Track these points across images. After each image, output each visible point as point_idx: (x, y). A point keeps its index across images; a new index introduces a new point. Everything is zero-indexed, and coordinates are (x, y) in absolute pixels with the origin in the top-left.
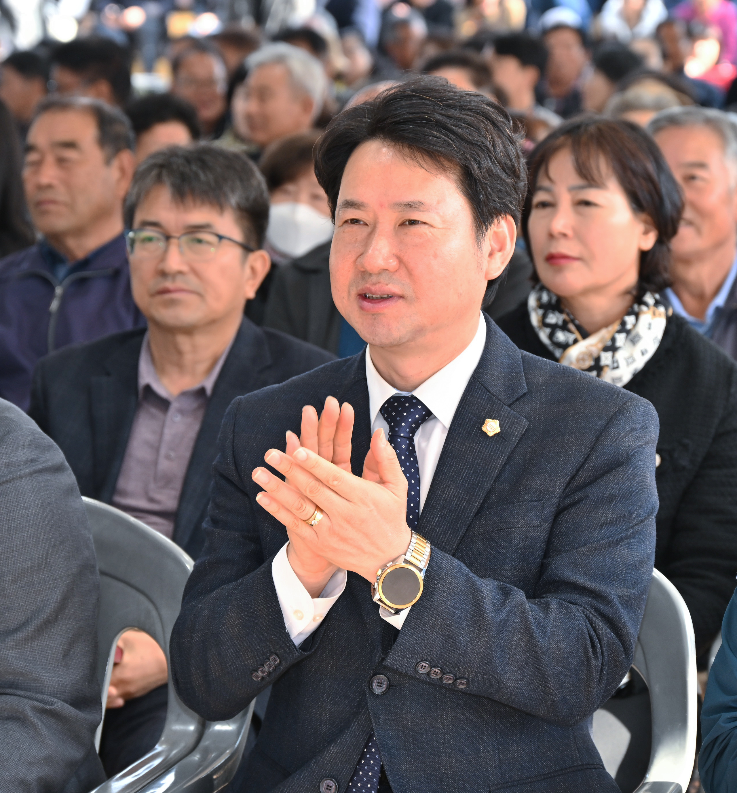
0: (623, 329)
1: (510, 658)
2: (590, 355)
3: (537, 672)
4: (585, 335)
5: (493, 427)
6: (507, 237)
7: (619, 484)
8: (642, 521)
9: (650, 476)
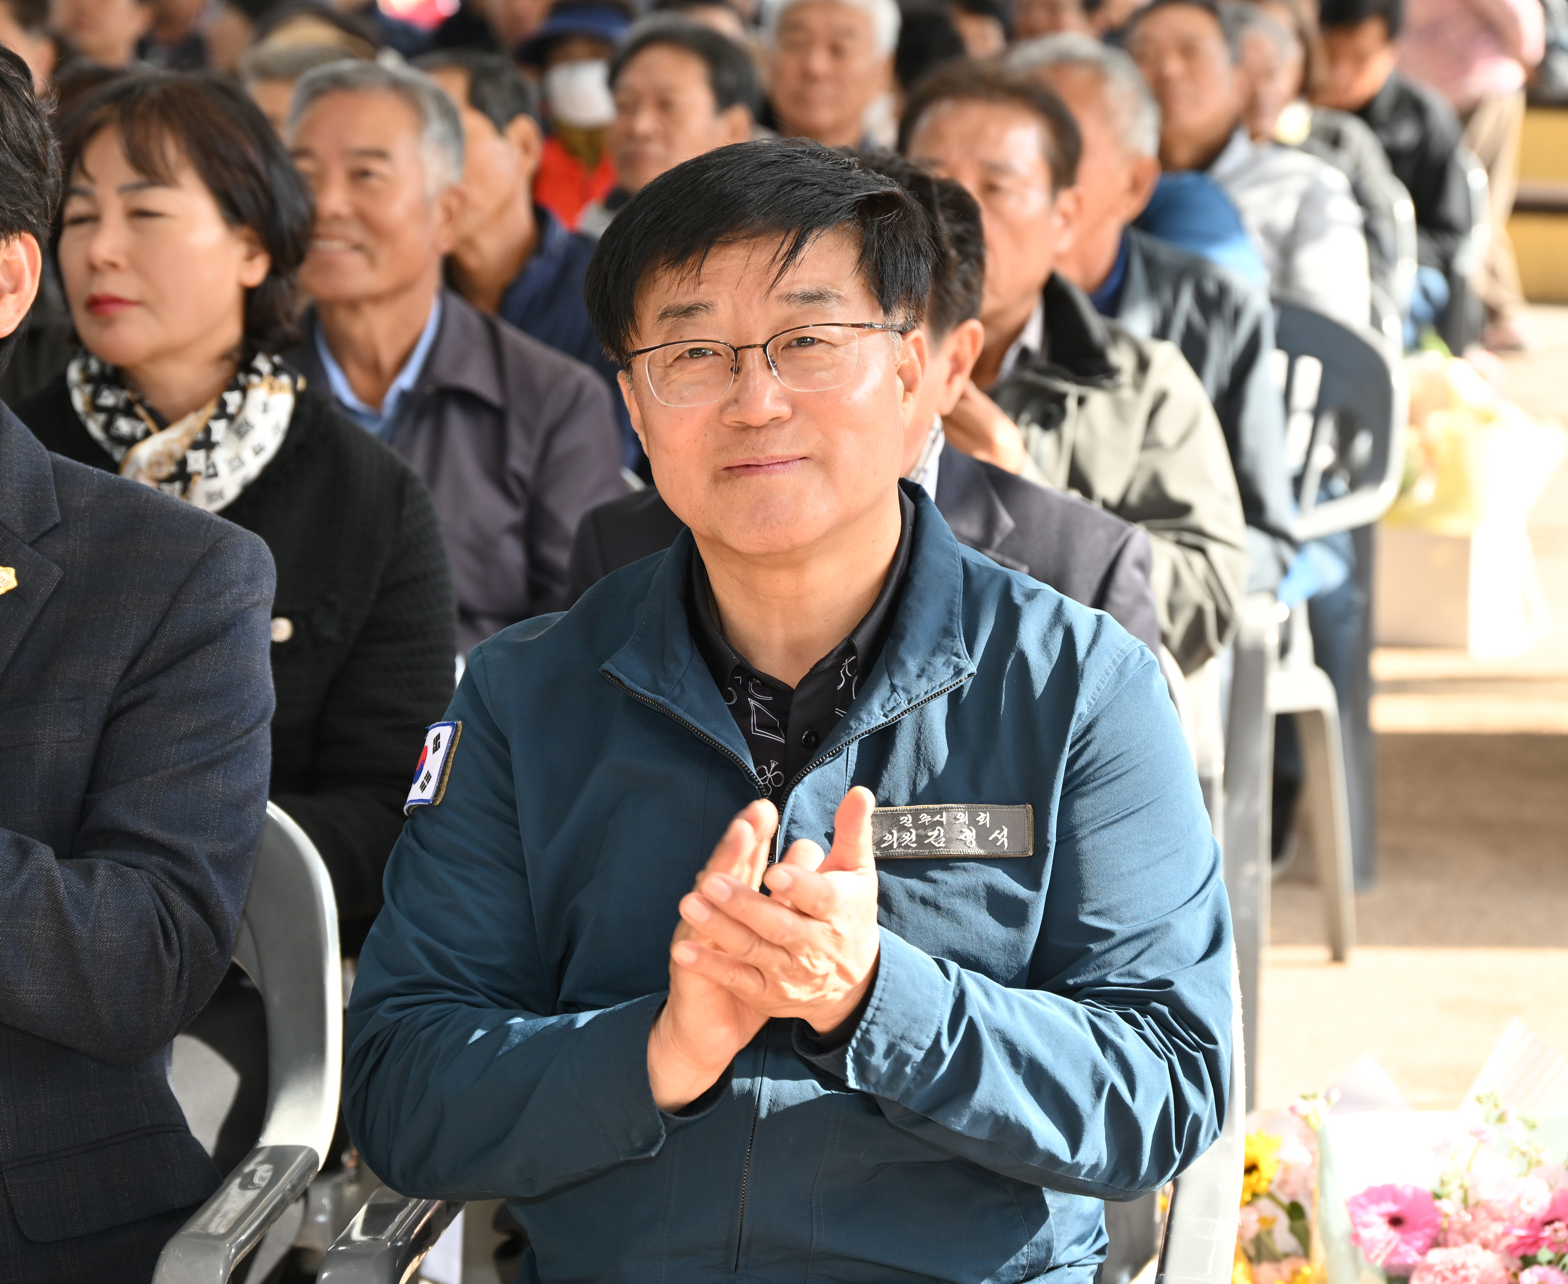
0: (222, 413)
1: (28, 956)
2: (171, 456)
3: (73, 979)
4: (163, 424)
5: (4, 580)
6: (25, 269)
7: (209, 672)
8: (248, 731)
9: (261, 658)
